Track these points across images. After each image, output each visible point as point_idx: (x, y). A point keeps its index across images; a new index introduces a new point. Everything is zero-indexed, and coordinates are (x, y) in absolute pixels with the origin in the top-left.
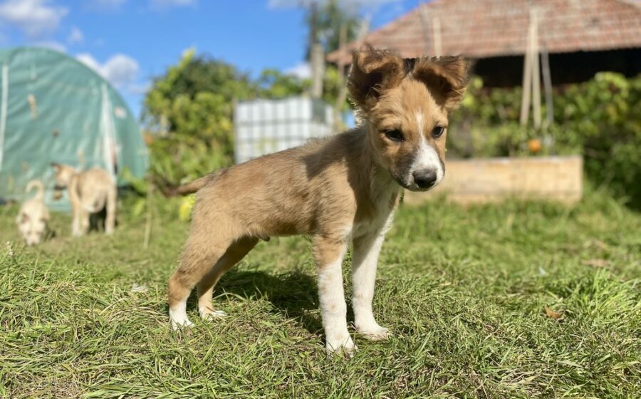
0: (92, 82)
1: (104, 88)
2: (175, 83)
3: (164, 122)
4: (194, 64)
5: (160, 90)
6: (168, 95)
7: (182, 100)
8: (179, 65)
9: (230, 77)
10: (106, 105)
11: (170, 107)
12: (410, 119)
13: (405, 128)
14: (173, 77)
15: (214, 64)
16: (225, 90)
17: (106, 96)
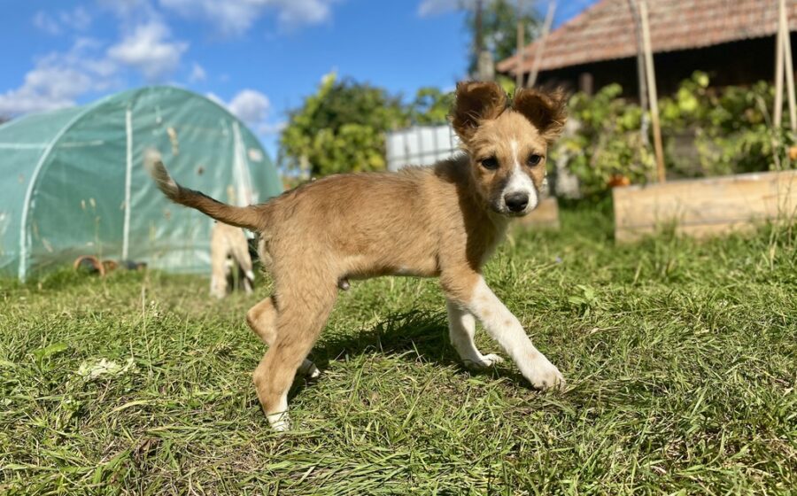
0: (223, 122)
1: (235, 126)
2: (315, 116)
3: (305, 163)
4: (336, 91)
5: (298, 125)
6: (307, 132)
7: (324, 136)
8: (319, 94)
9: (379, 104)
10: (239, 147)
11: (311, 145)
12: (505, 146)
13: (499, 155)
14: (311, 109)
15: (359, 89)
16: (375, 119)
17: (238, 136)
